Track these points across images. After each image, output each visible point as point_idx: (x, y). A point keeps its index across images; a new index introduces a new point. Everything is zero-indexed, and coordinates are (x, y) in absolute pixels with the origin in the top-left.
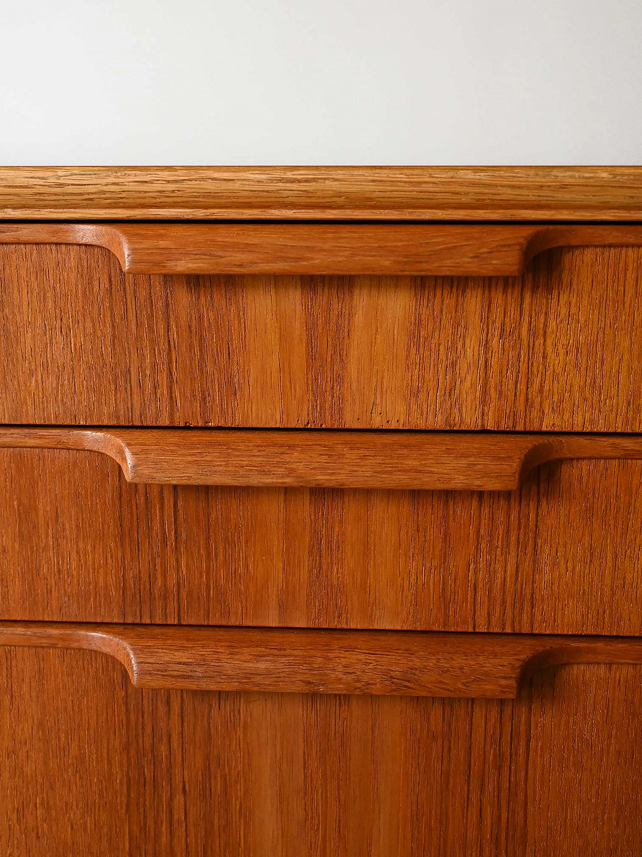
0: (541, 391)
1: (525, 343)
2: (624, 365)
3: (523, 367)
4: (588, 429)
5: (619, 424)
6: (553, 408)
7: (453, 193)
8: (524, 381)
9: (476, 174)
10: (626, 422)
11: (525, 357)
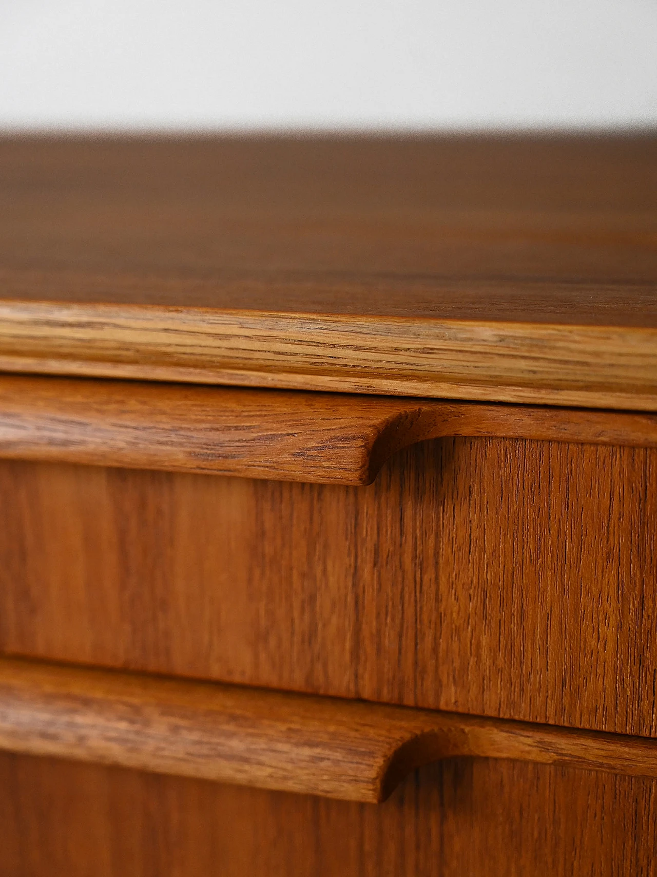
0: (435, 650)
1: (410, 576)
2: (555, 622)
3: (410, 612)
4: (505, 714)
5: (551, 711)
6: (454, 677)
7: (275, 353)
8: (411, 633)
9: (304, 326)
10: (560, 711)
11: (410, 597)
